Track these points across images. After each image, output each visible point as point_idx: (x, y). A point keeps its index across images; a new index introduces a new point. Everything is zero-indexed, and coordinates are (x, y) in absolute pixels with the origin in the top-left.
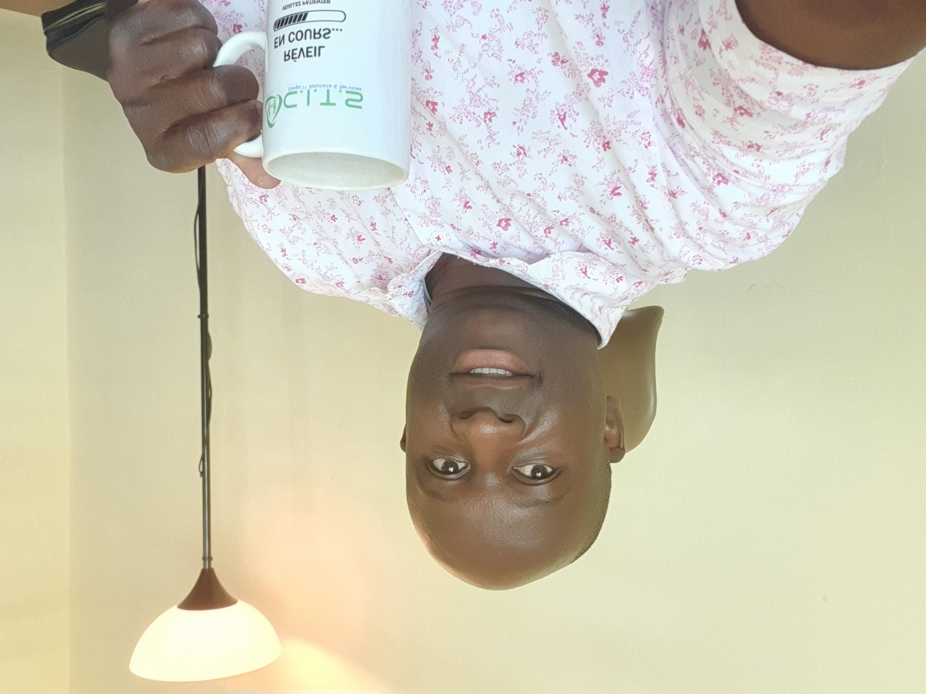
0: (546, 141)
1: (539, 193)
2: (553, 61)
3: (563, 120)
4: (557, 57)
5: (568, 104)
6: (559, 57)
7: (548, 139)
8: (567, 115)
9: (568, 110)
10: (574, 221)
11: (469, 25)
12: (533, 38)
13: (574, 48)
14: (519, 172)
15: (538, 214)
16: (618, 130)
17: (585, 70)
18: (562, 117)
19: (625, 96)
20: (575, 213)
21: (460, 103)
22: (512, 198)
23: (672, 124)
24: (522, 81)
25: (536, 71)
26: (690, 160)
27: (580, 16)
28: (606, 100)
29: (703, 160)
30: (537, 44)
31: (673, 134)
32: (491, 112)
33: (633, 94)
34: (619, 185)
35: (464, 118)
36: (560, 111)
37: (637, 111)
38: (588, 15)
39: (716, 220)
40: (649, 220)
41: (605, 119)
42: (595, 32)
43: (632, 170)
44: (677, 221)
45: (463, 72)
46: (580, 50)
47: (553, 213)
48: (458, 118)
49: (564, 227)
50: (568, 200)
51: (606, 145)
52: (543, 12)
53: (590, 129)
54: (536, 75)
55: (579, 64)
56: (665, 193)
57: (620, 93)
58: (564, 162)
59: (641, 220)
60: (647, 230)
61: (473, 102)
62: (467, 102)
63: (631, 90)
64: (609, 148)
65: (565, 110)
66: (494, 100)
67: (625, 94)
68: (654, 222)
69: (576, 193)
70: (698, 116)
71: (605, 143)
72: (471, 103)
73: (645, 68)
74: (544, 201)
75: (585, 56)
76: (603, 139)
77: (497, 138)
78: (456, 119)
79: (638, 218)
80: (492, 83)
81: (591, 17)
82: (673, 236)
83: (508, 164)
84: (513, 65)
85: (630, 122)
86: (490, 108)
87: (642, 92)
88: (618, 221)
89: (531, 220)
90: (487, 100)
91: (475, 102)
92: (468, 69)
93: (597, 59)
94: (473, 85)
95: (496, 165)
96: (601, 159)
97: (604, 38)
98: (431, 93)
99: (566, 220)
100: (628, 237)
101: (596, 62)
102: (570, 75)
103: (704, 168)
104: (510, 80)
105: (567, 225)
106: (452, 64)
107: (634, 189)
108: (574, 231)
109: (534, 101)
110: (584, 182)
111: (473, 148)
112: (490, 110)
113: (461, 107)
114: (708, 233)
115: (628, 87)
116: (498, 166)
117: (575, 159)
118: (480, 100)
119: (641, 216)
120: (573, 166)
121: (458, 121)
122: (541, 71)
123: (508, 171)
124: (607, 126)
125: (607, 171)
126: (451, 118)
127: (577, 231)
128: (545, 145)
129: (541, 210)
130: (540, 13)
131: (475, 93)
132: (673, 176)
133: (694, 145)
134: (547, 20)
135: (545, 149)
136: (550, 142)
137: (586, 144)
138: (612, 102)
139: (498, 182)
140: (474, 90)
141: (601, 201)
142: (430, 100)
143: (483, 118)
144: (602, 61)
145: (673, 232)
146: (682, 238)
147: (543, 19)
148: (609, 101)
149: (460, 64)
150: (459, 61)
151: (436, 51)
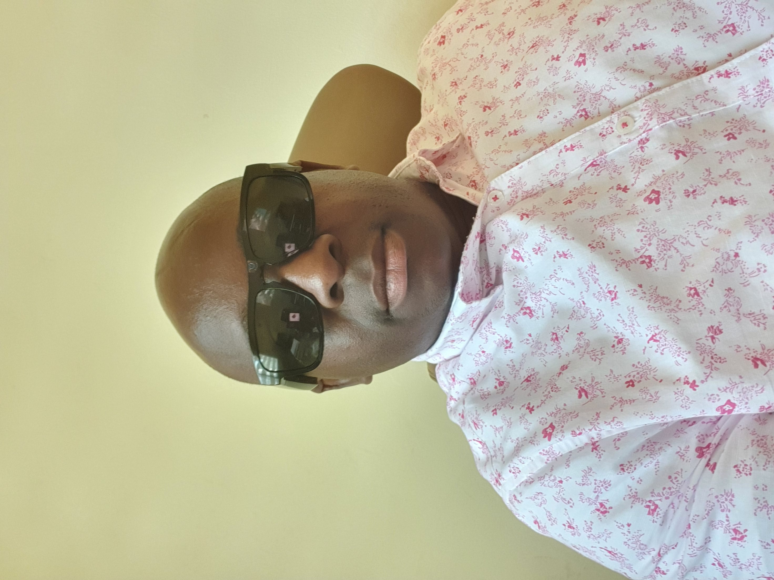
2: (712, 327)
4: (718, 332)
5: (667, 343)
6: (718, 335)
9: (663, 344)
21: (661, 229)
24: (690, 295)
25: (701, 308)
30: (730, 311)
32: (652, 263)
36: (659, 336)
45: (697, 232)
48: (643, 227)
54: (697, 309)
61: (663, 243)
62: (662, 236)
66: (666, 266)
72: (661, 240)
77: (623, 269)
80: (685, 264)
83: (599, 282)
84: (707, 285)
86: (656, 262)
90: (666, 257)
91: (663, 245)
92: (700, 237)
94: (682, 243)
95: (593, 268)
96: (619, 379)
98: (669, 197)
102: (699, 345)
104: (690, 283)
113: (657, 229)
116: (592, 271)
118: (665, 250)
121: (640, 227)
122: (701, 314)
125: (605, 384)
126: (643, 219)
131: (673, 244)
140: (676, 244)
141: (574, 378)
142: (662, 196)
143: (645, 254)
147: (755, 320)
149: (706, 228)
150: (709, 227)
151: (719, 201)
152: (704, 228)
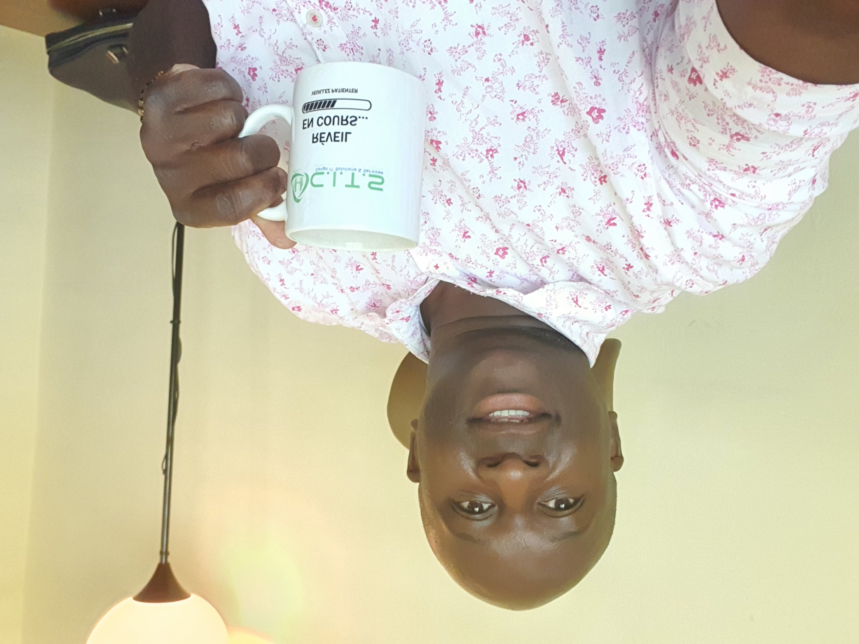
0: (546, 175)
1: (538, 224)
2: (552, 101)
3: (562, 155)
4: (557, 97)
5: (567, 141)
6: (559, 97)
7: (548, 173)
8: (566, 150)
9: (567, 146)
10: (570, 249)
11: (474, 69)
12: (534, 80)
13: (574, 88)
14: (519, 204)
15: (535, 244)
16: (615, 163)
17: (584, 109)
18: (561, 153)
19: (621, 132)
20: (571, 242)
21: (463, 141)
22: (511, 229)
23: (666, 156)
24: (523, 120)
25: (536, 110)
26: (686, 189)
27: (580, 58)
28: (604, 136)
29: (698, 188)
30: (538, 85)
31: (668, 166)
32: (493, 148)
33: (629, 129)
34: (614, 216)
35: (467, 155)
36: (559, 146)
37: (633, 145)
38: (587, 57)
39: (710, 246)
40: (644, 248)
41: (603, 154)
42: (593, 73)
43: (630, 201)
44: (672, 249)
45: (467, 112)
46: (580, 90)
47: (551, 242)
48: (461, 155)
49: (561, 255)
50: (565, 229)
51: (602, 179)
52: (544, 55)
53: (588, 164)
54: (537, 114)
55: (578, 103)
56: (661, 222)
57: (617, 129)
58: (562, 194)
59: (636, 248)
60: (641, 258)
61: (475, 140)
62: (470, 140)
63: (627, 126)
64: (605, 182)
65: (564, 147)
66: (496, 138)
67: (621, 130)
68: (650, 250)
69: (572, 223)
70: (692, 147)
71: (602, 177)
72: (473, 141)
73: (640, 104)
74: (542, 232)
75: (585, 96)
76: (600, 173)
77: (499, 173)
78: (459, 157)
79: (632, 246)
80: (495, 122)
81: (589, 60)
82: (668, 263)
83: (509, 197)
84: (515, 105)
85: (627, 156)
86: (492, 145)
87: (637, 127)
88: (613, 249)
89: (528, 250)
90: (489, 138)
91: (478, 140)
92: (471, 110)
93: (595, 98)
94: (476, 124)
95: (497, 198)
96: (597, 192)
97: (601, 79)
98: (435, 133)
99: (563, 249)
100: (623, 264)
101: (595, 101)
102: (569, 113)
103: (701, 195)
104: (512, 119)
105: (563, 253)
106: (455, 106)
107: (631, 219)
108: (571, 259)
109: (534, 138)
110: (581, 213)
111: (476, 182)
112: (492, 147)
113: (464, 145)
114: (703, 257)
115: (624, 124)
116: (499, 199)
117: (573, 191)
118: (482, 138)
119: (635, 244)
120: (570, 198)
121: (461, 158)
122: (541, 110)
123: (508, 204)
124: (604, 161)
125: (602, 203)
126: (454, 155)
127: (573, 259)
128: (546, 178)
129: (539, 240)
130: (541, 56)
131: (477, 132)
132: (668, 205)
133: (689, 174)
134: (548, 62)
135: (544, 183)
136: (550, 176)
137: (583, 177)
138: (610, 137)
139: (498, 214)
140: (477, 130)
141: (598, 230)
142: (434, 139)
143: (485, 155)
144: (599, 100)
145: (668, 259)
146: (677, 265)
147: (544, 62)
148: (607, 137)
149: (463, 106)
150: (462, 102)
151: (439, 94)
152: (464, 107)
